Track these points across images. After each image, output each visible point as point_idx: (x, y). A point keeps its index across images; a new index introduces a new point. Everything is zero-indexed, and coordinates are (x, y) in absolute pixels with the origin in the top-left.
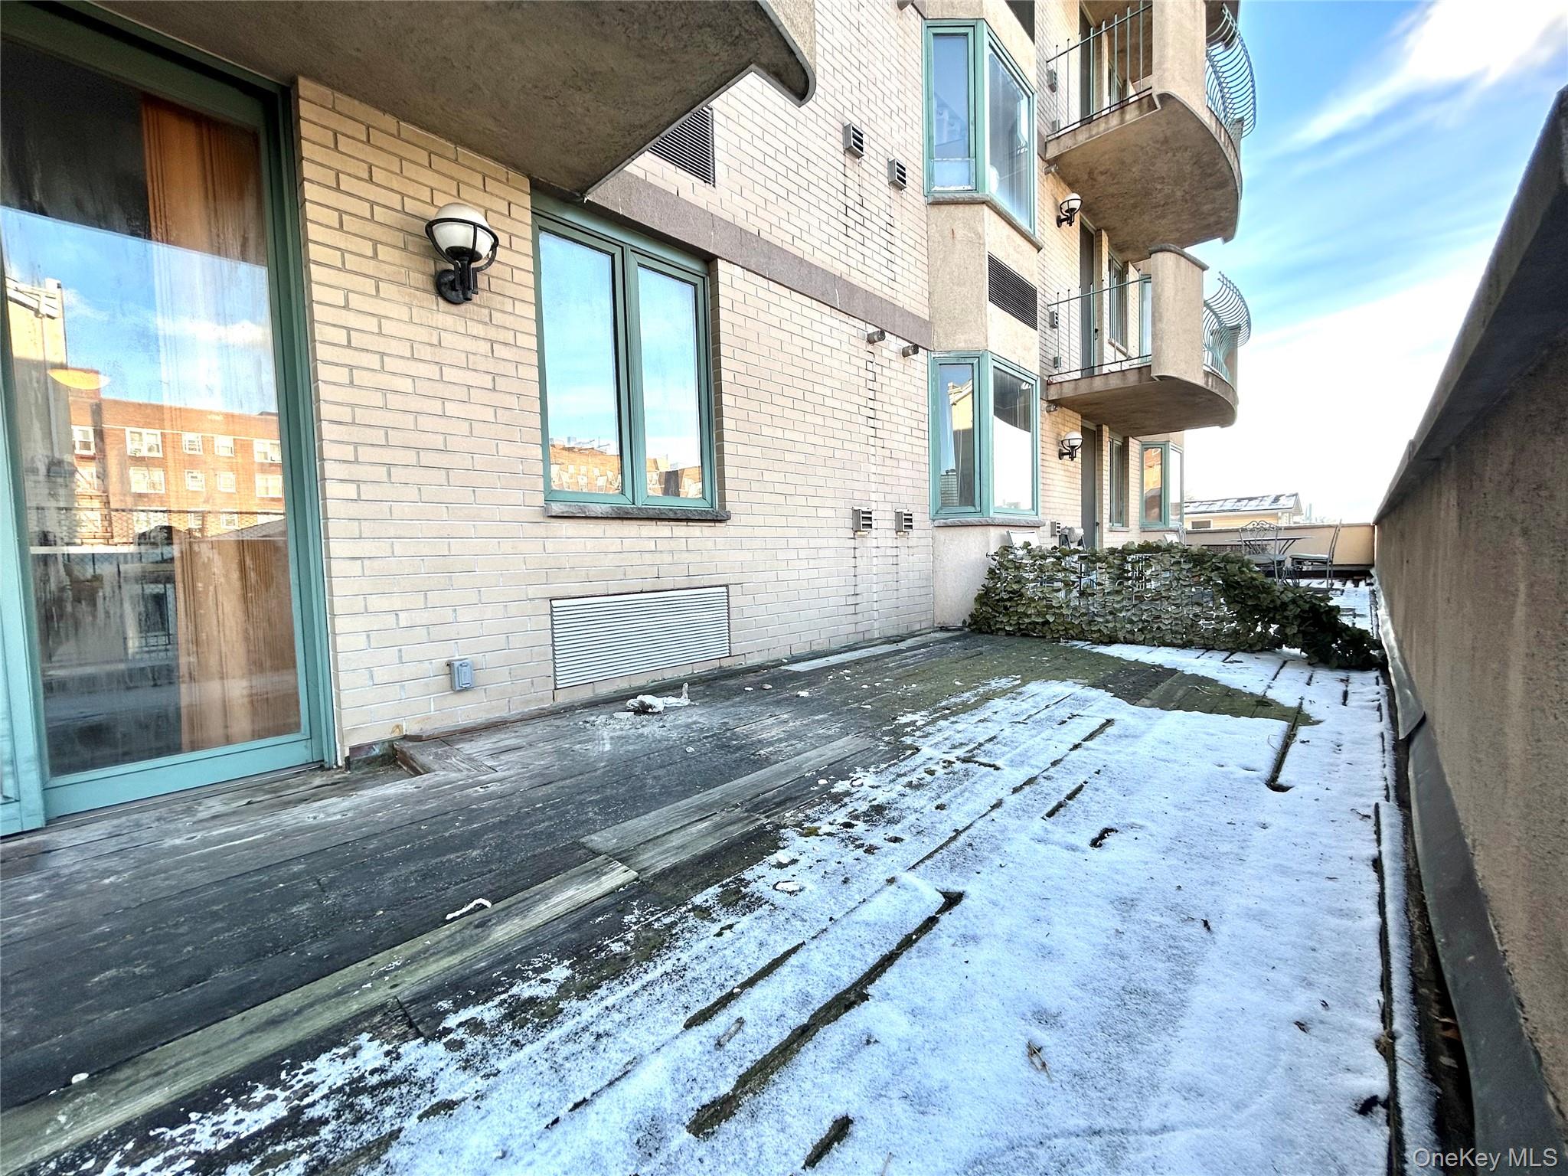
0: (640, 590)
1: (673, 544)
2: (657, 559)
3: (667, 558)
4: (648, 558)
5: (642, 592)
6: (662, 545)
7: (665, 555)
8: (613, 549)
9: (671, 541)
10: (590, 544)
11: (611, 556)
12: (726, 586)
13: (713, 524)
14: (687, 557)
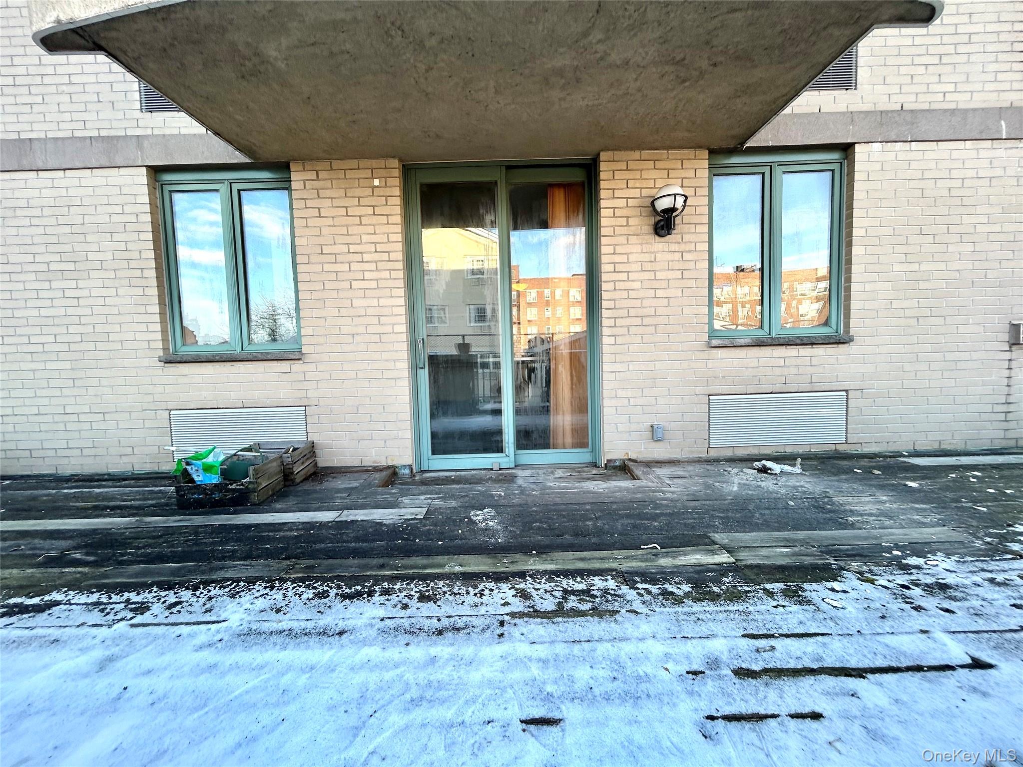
2: (786, 371)
3: (793, 371)
5: (771, 393)
6: (790, 362)
7: (791, 369)
8: (752, 365)
9: (798, 359)
11: (750, 370)
12: (846, 391)
13: (836, 346)
14: (811, 370)
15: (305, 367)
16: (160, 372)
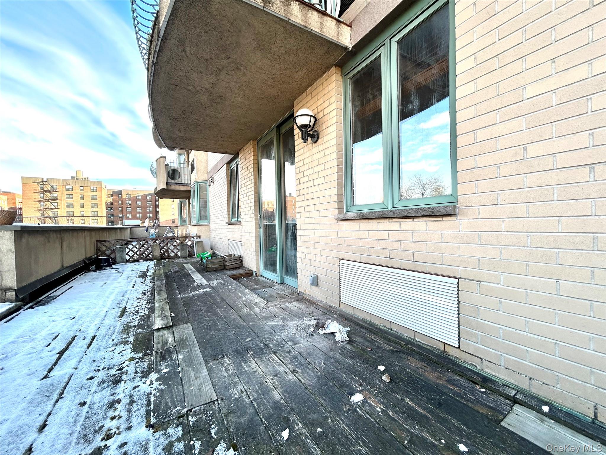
0: (378, 264)
1: (401, 235)
2: (389, 245)
3: (396, 245)
4: (383, 244)
5: (379, 265)
6: (393, 236)
7: (394, 243)
8: (364, 237)
9: (400, 234)
10: (354, 233)
11: (363, 241)
12: (458, 278)
13: (440, 219)
14: (412, 246)
15: (241, 227)
16: (227, 227)
